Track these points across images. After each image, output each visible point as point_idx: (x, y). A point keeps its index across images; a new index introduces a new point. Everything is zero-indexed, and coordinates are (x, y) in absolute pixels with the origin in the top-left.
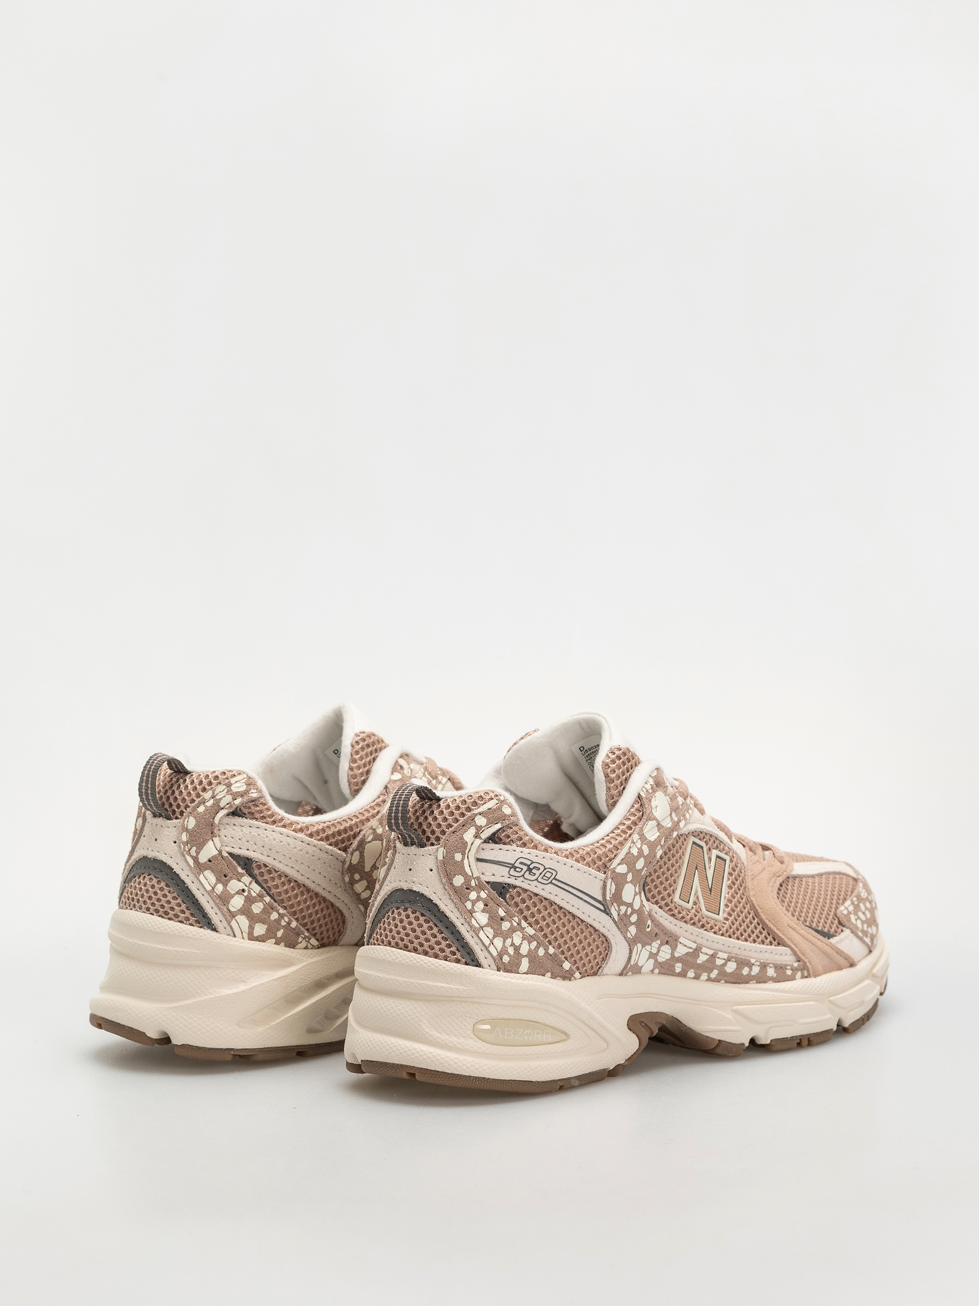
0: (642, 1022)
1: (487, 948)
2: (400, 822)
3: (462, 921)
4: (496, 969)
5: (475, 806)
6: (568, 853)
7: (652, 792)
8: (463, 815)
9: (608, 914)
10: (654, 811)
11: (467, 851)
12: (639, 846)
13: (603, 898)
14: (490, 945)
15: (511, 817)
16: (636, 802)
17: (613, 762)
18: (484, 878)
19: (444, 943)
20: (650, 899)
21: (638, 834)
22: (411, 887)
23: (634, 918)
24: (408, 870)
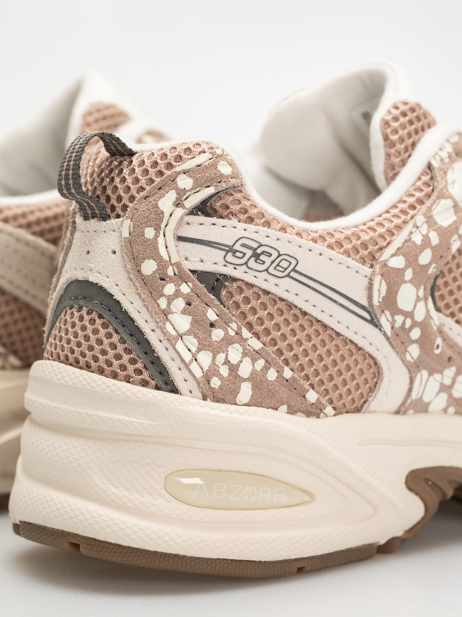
0: (428, 480)
1: (187, 366)
2: (71, 182)
3: (153, 325)
4: (201, 397)
5: (179, 162)
6: (317, 235)
7: (449, 163)
8: (161, 173)
9: (376, 326)
10: (450, 187)
11: (163, 225)
12: (424, 232)
13: (369, 302)
14: (191, 361)
15: (229, 179)
16: (425, 174)
17: (396, 119)
18: (187, 266)
19: (126, 358)
20: (443, 310)
21: (424, 215)
22: (87, 276)
23: (416, 334)
24: (85, 253)
